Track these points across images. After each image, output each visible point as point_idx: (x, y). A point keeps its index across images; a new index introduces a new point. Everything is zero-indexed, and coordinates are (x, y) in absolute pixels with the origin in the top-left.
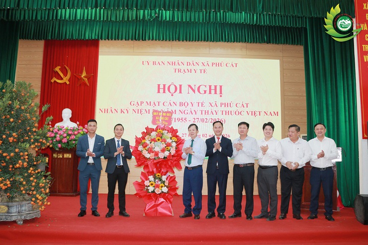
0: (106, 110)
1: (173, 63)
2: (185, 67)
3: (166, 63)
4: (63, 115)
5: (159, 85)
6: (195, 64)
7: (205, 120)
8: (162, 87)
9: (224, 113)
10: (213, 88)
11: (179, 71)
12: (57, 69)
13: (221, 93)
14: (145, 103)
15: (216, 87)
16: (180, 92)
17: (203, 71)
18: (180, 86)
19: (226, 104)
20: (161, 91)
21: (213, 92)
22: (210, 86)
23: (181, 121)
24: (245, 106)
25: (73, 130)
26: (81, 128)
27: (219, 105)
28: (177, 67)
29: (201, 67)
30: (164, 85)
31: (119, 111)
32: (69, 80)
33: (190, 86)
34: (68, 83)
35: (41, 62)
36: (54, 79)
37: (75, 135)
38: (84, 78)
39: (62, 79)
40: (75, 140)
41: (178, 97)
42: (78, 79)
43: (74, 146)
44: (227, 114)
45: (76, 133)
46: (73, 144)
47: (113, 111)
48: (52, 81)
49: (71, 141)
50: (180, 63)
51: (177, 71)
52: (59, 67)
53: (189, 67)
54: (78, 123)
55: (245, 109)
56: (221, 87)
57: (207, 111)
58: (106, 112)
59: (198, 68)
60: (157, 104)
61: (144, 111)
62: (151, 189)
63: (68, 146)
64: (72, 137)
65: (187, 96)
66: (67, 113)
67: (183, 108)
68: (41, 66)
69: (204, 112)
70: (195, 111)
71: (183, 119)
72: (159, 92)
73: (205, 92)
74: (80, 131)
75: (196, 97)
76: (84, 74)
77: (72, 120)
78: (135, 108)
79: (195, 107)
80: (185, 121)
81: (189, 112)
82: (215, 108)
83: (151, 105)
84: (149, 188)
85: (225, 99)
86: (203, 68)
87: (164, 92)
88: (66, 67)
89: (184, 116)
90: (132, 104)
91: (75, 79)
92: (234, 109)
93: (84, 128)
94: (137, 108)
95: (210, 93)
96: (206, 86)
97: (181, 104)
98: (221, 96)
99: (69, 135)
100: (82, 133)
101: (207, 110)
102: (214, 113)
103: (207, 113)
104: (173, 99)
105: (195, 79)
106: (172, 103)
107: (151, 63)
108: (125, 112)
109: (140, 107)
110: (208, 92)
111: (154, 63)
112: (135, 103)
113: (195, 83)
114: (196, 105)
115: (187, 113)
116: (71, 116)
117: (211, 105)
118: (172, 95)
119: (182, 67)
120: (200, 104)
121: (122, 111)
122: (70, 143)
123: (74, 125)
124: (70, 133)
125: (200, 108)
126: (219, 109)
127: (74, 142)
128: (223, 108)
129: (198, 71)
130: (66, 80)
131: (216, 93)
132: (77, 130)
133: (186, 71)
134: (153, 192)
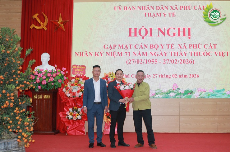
0: (82, 53)
1: (144, 8)
2: (155, 11)
3: (136, 8)
4: (42, 59)
5: (130, 29)
6: (164, 8)
7: (175, 61)
8: (133, 30)
9: (193, 54)
10: (182, 30)
11: (149, 15)
12: (35, 16)
13: (189, 35)
14: (118, 46)
15: (184, 29)
16: (151, 35)
17: (171, 15)
18: (151, 29)
19: (195, 45)
20: (133, 34)
21: (182, 34)
22: (179, 29)
23: (151, 62)
24: (213, 46)
25: (52, 72)
26: (59, 70)
27: (188, 46)
28: (148, 11)
29: (170, 11)
30: (136, 29)
31: (94, 54)
32: (47, 27)
33: (159, 29)
34: (46, 29)
35: (20, 10)
36: (33, 26)
37: (54, 77)
38: (60, 24)
39: (40, 25)
40: (54, 82)
41: (148, 40)
42: (55, 25)
43: (53, 87)
44: (196, 55)
45: (54, 75)
46: (52, 86)
47: (88, 54)
48: (31, 27)
49: (50, 82)
50: (150, 8)
51: (147, 15)
52: (37, 14)
53: (159, 11)
54: (56, 66)
55: (214, 50)
56: (189, 29)
57: (176, 53)
58: (81, 55)
59: (167, 11)
60: (129, 47)
61: (117, 54)
62: (70, 117)
63: (47, 87)
64: (51, 79)
65: (157, 39)
66: (45, 57)
67: (153, 50)
68: (20, 14)
69: (173, 54)
70: (165, 52)
71: (154, 61)
72: (130, 35)
73: (174, 34)
74: (58, 74)
75: (166, 40)
76: (60, 20)
77: (50, 63)
78: (108, 51)
79: (165, 49)
80: (156, 62)
81: (159, 54)
82: (184, 50)
83: (124, 48)
84: (69, 116)
85: (193, 41)
86: (172, 11)
87: (136, 35)
88: (44, 14)
89: (154, 58)
90: (106, 47)
91: (52, 25)
92: (202, 50)
93: (61, 70)
94: (111, 51)
95: (179, 35)
96: (175, 29)
97: (152, 46)
98: (189, 38)
99: (49, 77)
100: (60, 75)
101: (176, 51)
102: (183, 54)
103: (176, 55)
104: (144, 42)
105: (165, 22)
106: (143, 46)
107: (123, 9)
108: (99, 54)
109: (113, 50)
110: (177, 34)
111: (125, 8)
112: (109, 46)
113: (165, 26)
114: (165, 47)
115: (158, 55)
116: (49, 60)
117: (180, 46)
118: (143, 38)
119: (152, 11)
120: (170, 46)
121: (96, 54)
122: (49, 84)
123: (52, 68)
124: (49, 75)
125: (170, 50)
126: (189, 50)
127: (53, 84)
128: (192, 50)
129: (167, 15)
130: (44, 26)
131: (184, 35)
132: (55, 72)
133: (156, 15)
134: (72, 119)
